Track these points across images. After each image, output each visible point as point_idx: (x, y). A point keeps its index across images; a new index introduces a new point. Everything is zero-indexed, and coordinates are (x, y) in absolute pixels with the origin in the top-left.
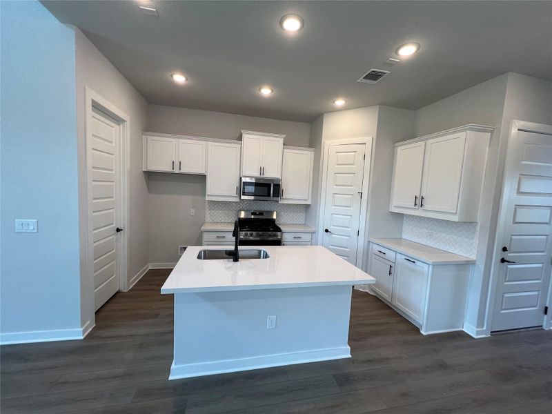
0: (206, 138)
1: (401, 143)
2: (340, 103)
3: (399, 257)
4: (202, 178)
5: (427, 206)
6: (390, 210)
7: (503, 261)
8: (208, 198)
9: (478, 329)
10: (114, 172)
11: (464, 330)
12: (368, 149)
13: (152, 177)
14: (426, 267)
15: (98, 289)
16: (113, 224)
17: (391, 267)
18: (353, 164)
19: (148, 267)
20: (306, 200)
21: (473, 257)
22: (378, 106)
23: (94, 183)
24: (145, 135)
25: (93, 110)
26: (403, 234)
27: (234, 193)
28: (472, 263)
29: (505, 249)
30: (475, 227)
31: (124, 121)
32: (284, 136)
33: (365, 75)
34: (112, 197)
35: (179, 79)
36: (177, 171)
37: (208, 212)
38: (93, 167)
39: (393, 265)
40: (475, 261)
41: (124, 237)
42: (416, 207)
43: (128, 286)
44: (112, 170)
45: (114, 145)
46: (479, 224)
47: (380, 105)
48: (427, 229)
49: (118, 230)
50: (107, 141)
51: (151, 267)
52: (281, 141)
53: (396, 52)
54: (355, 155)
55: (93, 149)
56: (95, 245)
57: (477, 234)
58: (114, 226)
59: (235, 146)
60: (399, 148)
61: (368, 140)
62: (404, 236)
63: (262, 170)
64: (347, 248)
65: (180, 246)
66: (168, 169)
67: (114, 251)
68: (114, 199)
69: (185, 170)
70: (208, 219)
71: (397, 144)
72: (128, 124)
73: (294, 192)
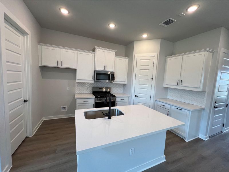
0: (76, 49)
1: (169, 57)
2: (145, 36)
3: (173, 107)
4: (74, 71)
5: (183, 84)
6: (164, 86)
7: (215, 107)
8: (77, 81)
9: (206, 137)
10: (21, 66)
11: (199, 137)
12: (156, 59)
13: (44, 69)
14: (188, 112)
15: (12, 141)
16: (21, 98)
17: (168, 112)
18: (148, 65)
19: (43, 119)
20: (125, 82)
21: (204, 106)
22: (160, 39)
23: (8, 72)
24: (40, 45)
25: (5, 22)
26: (168, 96)
27: (91, 78)
28: (204, 109)
29: (215, 103)
30: (205, 94)
31: (27, 34)
32: (116, 51)
33: (164, 22)
34: (21, 81)
35: (64, 12)
36: (60, 66)
37: (77, 88)
38: (7, 61)
39: (169, 111)
40: (205, 108)
41: (29, 105)
42: (178, 85)
43: (33, 133)
44: (20, 64)
45: (20, 48)
46: (207, 92)
47: (162, 39)
48: (180, 94)
49: (25, 101)
50: (16, 45)
51: (44, 119)
52: (114, 53)
53: (187, 10)
54: (149, 61)
55: (6, 49)
56: (10, 112)
57: (206, 96)
58: (22, 99)
59: (92, 54)
60: (169, 59)
61: (156, 54)
62: (168, 97)
63: (105, 67)
64: (145, 104)
65: (61, 107)
66: (55, 65)
67: (23, 114)
68: (22, 82)
69: (65, 66)
70: (77, 92)
71: (168, 57)
72: (29, 36)
73: (120, 78)
